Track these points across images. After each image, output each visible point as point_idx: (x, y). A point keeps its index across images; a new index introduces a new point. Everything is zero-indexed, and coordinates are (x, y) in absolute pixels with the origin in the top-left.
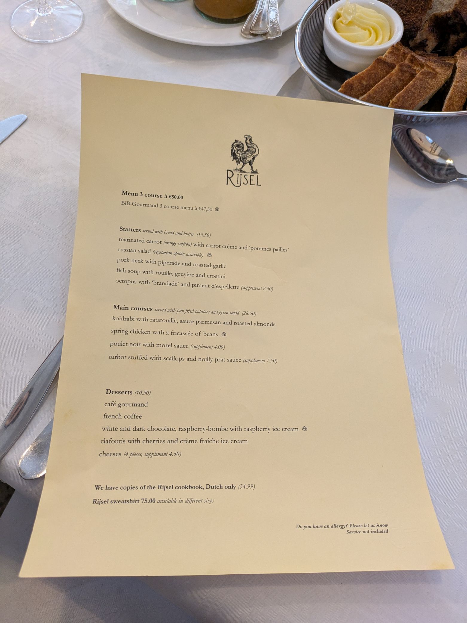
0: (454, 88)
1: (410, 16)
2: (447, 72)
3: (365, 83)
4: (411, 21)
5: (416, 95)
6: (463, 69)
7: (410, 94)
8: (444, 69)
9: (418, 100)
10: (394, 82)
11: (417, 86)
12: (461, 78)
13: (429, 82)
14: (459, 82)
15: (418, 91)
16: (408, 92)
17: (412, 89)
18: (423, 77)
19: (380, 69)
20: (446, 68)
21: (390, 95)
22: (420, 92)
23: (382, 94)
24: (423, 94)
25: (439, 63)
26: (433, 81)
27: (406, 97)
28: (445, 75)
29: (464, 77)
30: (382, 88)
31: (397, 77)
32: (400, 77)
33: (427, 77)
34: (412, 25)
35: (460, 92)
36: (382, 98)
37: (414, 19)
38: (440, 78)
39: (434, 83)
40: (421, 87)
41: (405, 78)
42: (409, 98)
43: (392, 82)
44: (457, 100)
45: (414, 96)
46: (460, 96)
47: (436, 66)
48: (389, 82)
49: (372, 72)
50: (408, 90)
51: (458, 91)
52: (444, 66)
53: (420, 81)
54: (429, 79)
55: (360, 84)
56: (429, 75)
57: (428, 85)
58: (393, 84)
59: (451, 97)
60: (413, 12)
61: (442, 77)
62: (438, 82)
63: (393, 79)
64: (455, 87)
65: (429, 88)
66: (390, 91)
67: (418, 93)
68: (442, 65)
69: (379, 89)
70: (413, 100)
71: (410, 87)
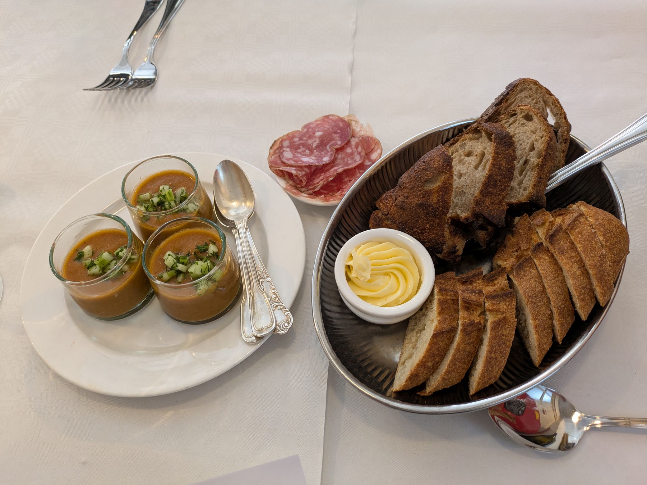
0: (537, 329)
1: (427, 234)
2: (513, 304)
3: (430, 364)
4: (431, 239)
5: (499, 359)
6: (530, 297)
7: (493, 362)
8: (508, 302)
9: (503, 362)
10: (464, 350)
11: (495, 347)
12: (535, 311)
13: (504, 333)
14: (537, 317)
15: (499, 352)
16: (490, 361)
17: (493, 355)
18: (496, 333)
19: (440, 341)
20: (509, 299)
21: (465, 366)
22: (501, 352)
23: (457, 369)
24: (504, 351)
25: (499, 298)
26: (507, 328)
27: (490, 369)
28: (513, 308)
29: (538, 306)
30: (455, 364)
31: (465, 343)
32: (468, 342)
33: (500, 329)
34: (434, 242)
35: (544, 330)
36: (459, 373)
37: (434, 235)
38: (511, 318)
39: (509, 330)
40: (500, 345)
41: (474, 338)
43: (462, 352)
44: (545, 340)
45: (498, 362)
46: (546, 335)
47: (498, 302)
48: (459, 354)
49: (433, 349)
51: (542, 330)
52: (506, 298)
53: (495, 340)
54: (502, 329)
55: (425, 369)
56: (500, 325)
57: (505, 337)
58: (464, 352)
59: (540, 344)
60: (429, 229)
61: (512, 315)
62: (512, 326)
63: (462, 348)
65: (507, 341)
66: (465, 361)
67: (500, 354)
68: (503, 298)
69: (452, 367)
70: (498, 365)
71: (489, 355)
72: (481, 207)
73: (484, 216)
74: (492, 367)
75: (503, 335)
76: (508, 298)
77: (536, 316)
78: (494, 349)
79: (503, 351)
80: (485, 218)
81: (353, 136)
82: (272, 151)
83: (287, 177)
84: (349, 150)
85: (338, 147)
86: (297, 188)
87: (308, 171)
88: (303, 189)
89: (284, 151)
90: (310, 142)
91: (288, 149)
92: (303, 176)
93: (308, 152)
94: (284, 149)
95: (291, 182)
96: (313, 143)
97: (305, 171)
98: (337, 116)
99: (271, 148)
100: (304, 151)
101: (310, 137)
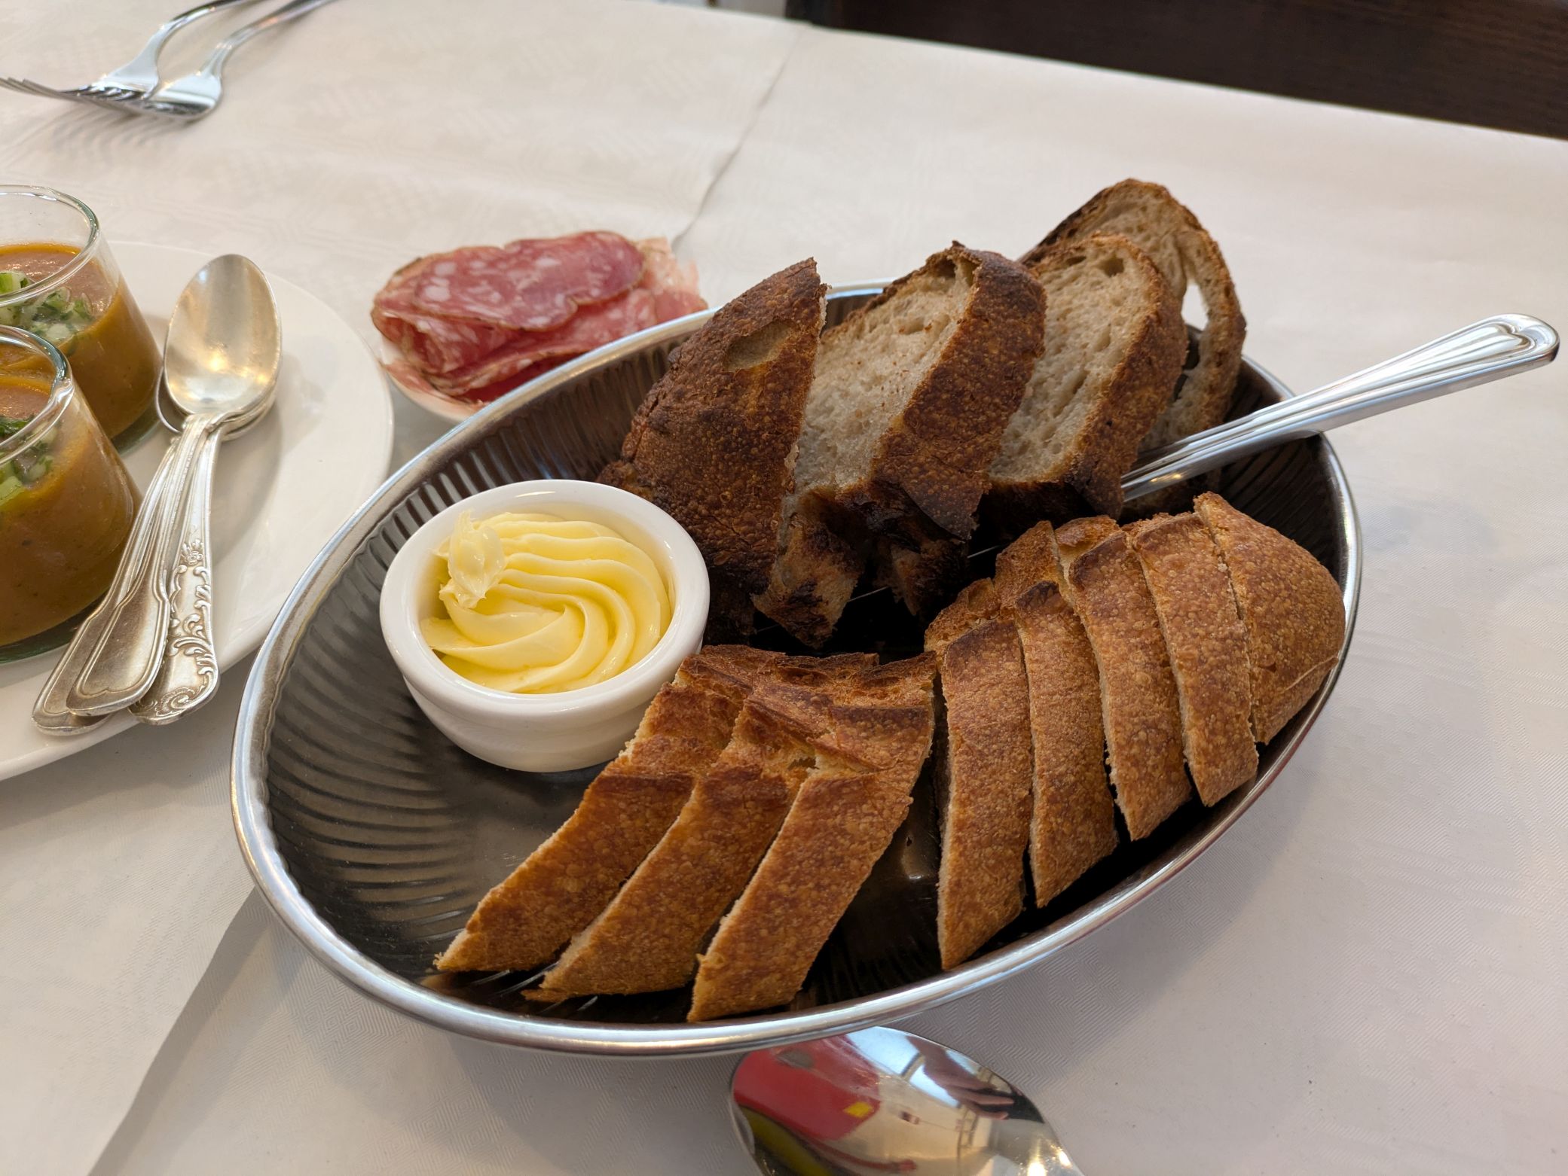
0: (960, 834)
1: (724, 521)
2: (914, 749)
3: (571, 886)
4: (734, 538)
5: (805, 908)
6: (970, 732)
7: (778, 911)
8: (899, 740)
9: (822, 923)
10: (698, 859)
11: (800, 863)
12: (975, 777)
13: (848, 826)
14: (972, 798)
15: (811, 885)
16: (767, 906)
17: (783, 888)
18: (815, 818)
19: (624, 811)
20: (904, 731)
21: (695, 917)
22: (819, 887)
23: (661, 921)
24: (834, 888)
25: (869, 720)
26: (866, 815)
27: (764, 932)
28: (908, 763)
29: (986, 766)
30: (651, 900)
31: (706, 835)
32: (720, 833)
33: (836, 808)
34: (741, 549)
35: (990, 844)
36: (665, 936)
37: (743, 528)
38: (890, 788)
39: (872, 824)
40: (821, 863)
41: (744, 827)
42: (775, 928)
43: (688, 863)
44: (987, 879)
45: (799, 916)
46: (992, 862)
47: (864, 734)
48: (674, 866)
49: (591, 834)
50: (764, 898)
51: (979, 842)
52: (894, 726)
53: (807, 838)
54: (845, 812)
55: (550, 899)
56: (840, 797)
57: (847, 843)
58: (695, 866)
59: (958, 884)
60: (730, 505)
61: (899, 782)
62: (886, 813)
63: (692, 847)
64: (960, 829)
65: (853, 855)
66: (694, 899)
67: (814, 894)
68: (884, 726)
69: (638, 908)
70: (797, 929)
71: (770, 884)
72: (903, 463)
73: (906, 494)
74: (773, 930)
75: (843, 833)
76: (902, 727)
77: (973, 792)
78: (793, 869)
79: (829, 885)
80: (911, 504)
81: (642, 285)
82: (399, 280)
83: (407, 341)
84: (615, 314)
85: (587, 300)
86: (425, 376)
87: (472, 336)
88: (440, 382)
89: (432, 284)
90: (513, 275)
91: (445, 283)
92: (449, 344)
93: (496, 296)
94: (435, 280)
95: (415, 359)
96: (518, 280)
97: (462, 335)
98: (618, 235)
99: (399, 273)
100: (488, 293)
101: (522, 265)
